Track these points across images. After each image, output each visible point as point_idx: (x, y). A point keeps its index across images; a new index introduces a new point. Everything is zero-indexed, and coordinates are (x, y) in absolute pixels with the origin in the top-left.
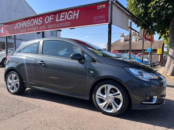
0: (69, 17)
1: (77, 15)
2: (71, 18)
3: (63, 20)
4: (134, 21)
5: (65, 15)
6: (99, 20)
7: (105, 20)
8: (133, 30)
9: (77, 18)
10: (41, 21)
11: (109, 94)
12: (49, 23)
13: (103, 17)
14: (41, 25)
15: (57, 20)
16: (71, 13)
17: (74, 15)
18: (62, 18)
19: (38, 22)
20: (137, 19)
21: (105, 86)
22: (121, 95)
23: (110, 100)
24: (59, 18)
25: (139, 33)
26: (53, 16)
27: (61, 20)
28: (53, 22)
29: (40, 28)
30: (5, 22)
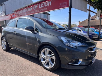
0: (46, 5)
1: (51, 3)
2: (47, 5)
3: (43, 7)
4: (92, 6)
5: (43, 4)
6: (63, 5)
7: (67, 5)
8: (91, 11)
9: (50, 5)
10: (32, 9)
11: (47, 55)
12: (35, 10)
13: (66, 3)
14: (32, 11)
15: (40, 7)
16: (47, 2)
17: (49, 3)
18: (42, 6)
19: (30, 9)
20: (94, 3)
21: (45, 49)
22: (54, 56)
23: (48, 59)
24: (41, 6)
25: (96, 13)
26: (37, 5)
27: (42, 7)
28: (38, 8)
29: (31, 13)
30: (15, 10)
